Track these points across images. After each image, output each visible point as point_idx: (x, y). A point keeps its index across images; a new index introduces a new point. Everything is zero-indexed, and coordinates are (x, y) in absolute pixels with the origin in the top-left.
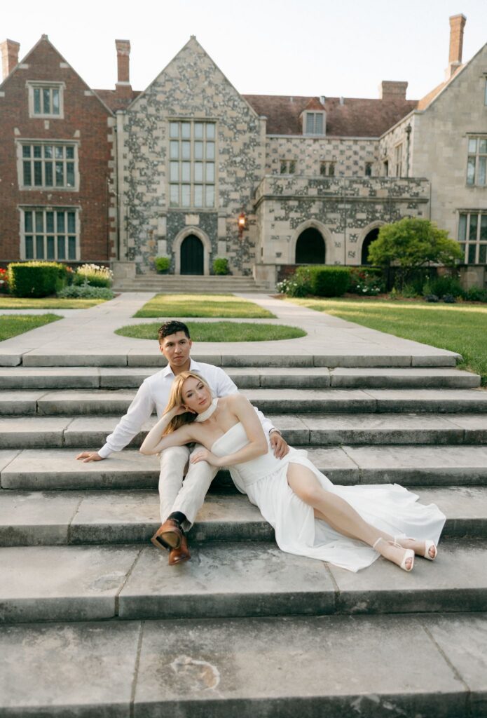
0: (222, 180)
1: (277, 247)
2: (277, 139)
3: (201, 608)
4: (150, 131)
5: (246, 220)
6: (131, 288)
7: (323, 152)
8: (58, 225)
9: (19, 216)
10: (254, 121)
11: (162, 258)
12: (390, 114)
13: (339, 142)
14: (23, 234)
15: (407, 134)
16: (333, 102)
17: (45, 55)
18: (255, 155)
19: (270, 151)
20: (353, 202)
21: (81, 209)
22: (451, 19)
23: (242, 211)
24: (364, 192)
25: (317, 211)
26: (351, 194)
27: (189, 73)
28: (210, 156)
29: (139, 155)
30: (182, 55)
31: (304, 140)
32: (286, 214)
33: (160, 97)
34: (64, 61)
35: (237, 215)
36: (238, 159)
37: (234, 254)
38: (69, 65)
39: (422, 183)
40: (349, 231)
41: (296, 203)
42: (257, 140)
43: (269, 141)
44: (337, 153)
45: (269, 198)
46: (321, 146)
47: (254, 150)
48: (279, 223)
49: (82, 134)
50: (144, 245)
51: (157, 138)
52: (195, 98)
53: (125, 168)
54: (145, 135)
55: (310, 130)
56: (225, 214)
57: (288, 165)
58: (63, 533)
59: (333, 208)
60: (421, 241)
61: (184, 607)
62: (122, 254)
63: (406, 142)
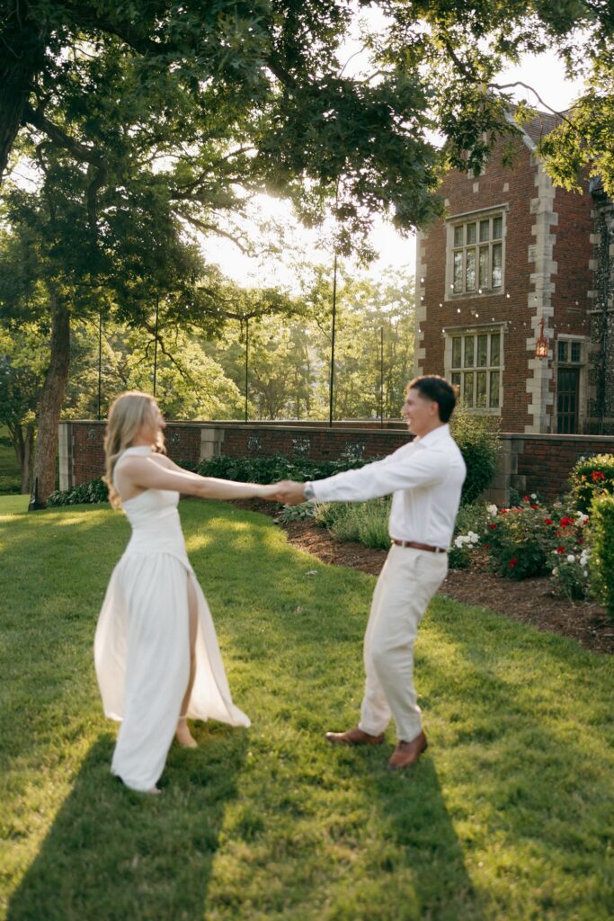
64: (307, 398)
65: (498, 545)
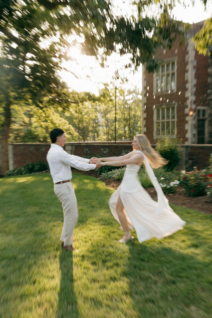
64: (97, 133)
65: (187, 185)
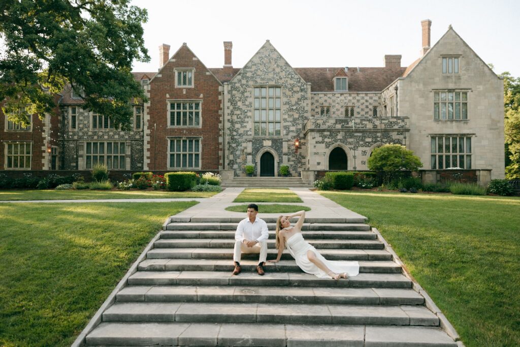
0: (285, 120)
1: (318, 159)
2: (318, 94)
3: (252, 283)
4: (243, 93)
5: (300, 142)
6: (231, 185)
7: (347, 101)
8: (189, 148)
9: (167, 143)
10: (303, 86)
11: (249, 166)
12: (389, 76)
13: (356, 95)
14: (169, 153)
15: (395, 91)
16: (353, 70)
17: (185, 54)
18: (305, 105)
19: (314, 101)
20: (363, 132)
21: (202, 138)
22: (422, 22)
23: (297, 138)
24: (369, 126)
25: (341, 138)
26: (362, 127)
27: (266, 60)
28: (278, 106)
29: (236, 107)
30: (262, 51)
31: (335, 94)
32: (323, 140)
33: (249, 74)
34: (195, 57)
35: (294, 140)
36: (294, 108)
37: (292, 163)
38: (198, 58)
39: (405, 120)
40: (360, 149)
41: (328, 133)
42: (306, 96)
43: (313, 95)
44: (355, 101)
45: (312, 130)
46: (345, 97)
47: (304, 102)
48: (318, 145)
49: (204, 96)
50: (239, 158)
51: (247, 97)
52: (269, 74)
53: (228, 114)
54: (240, 95)
55: (338, 88)
56: (287, 140)
57: (325, 109)
58: (213, 267)
59: (350, 136)
60: (396, 157)
61: (247, 282)
62: (226, 164)
63: (396, 95)
